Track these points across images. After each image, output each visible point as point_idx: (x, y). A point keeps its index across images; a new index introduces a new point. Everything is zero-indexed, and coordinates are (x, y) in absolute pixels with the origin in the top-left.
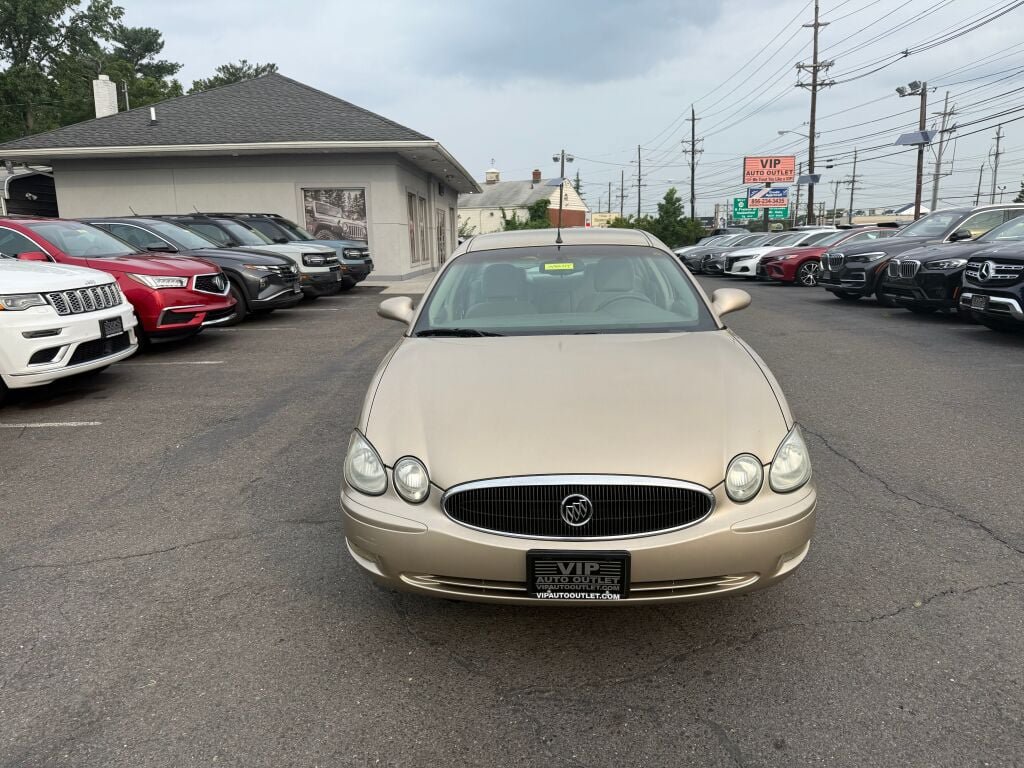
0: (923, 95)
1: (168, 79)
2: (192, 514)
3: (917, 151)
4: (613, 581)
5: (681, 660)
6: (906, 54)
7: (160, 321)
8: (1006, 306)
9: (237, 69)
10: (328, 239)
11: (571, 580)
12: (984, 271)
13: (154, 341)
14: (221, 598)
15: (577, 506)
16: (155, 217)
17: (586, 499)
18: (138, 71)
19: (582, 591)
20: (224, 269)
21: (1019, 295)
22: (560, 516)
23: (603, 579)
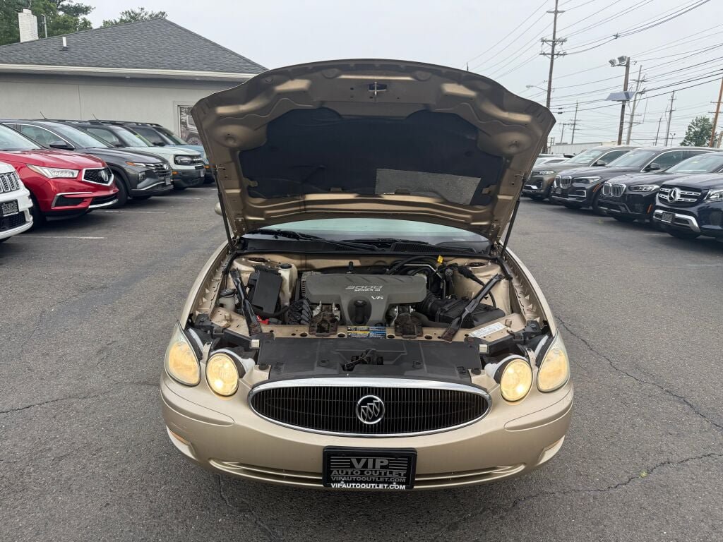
0: (627, 66)
1: (81, 17)
2: (52, 373)
3: (621, 106)
4: (400, 475)
5: (454, 529)
6: (617, 36)
7: (54, 203)
8: (686, 221)
9: (136, 15)
10: (197, 144)
11: (362, 473)
12: (672, 195)
13: (49, 219)
14: (61, 458)
15: (371, 406)
16: (60, 121)
17: (379, 400)
18: (60, 10)
19: (372, 482)
20: (108, 164)
21: (696, 213)
22: (355, 415)
23: (391, 473)
